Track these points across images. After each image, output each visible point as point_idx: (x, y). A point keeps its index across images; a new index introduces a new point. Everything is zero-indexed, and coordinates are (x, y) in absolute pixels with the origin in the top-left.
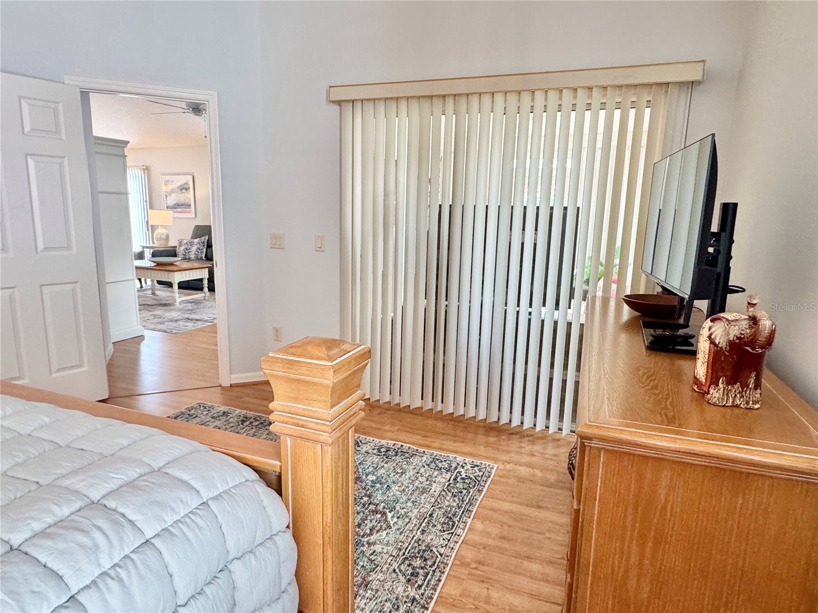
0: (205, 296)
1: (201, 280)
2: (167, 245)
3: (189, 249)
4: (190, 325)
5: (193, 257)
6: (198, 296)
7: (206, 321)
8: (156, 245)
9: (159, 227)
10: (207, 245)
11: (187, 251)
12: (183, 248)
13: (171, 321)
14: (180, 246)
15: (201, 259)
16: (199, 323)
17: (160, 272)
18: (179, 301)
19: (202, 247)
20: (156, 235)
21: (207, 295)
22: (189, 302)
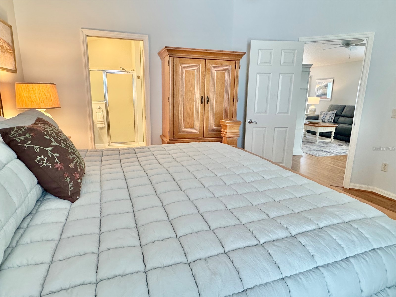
0: (331, 141)
1: (331, 133)
2: (314, 114)
3: (326, 116)
4: (324, 154)
5: (327, 120)
6: (328, 140)
7: (332, 153)
8: (309, 114)
9: (312, 105)
10: (335, 115)
11: (324, 118)
12: (322, 116)
13: (314, 150)
14: (321, 114)
15: (331, 122)
16: (329, 154)
17: (311, 127)
18: (318, 142)
19: (332, 116)
20: (310, 109)
21: (332, 140)
22: (322, 143)
